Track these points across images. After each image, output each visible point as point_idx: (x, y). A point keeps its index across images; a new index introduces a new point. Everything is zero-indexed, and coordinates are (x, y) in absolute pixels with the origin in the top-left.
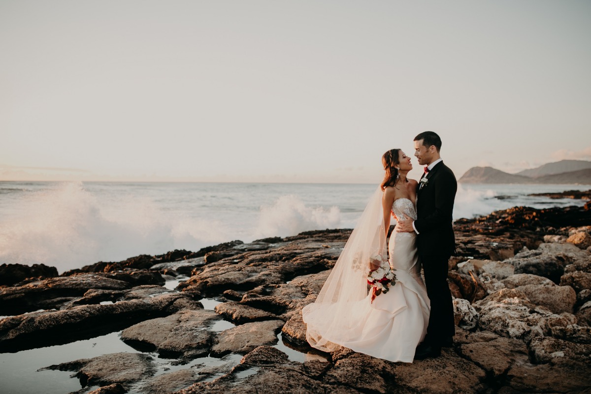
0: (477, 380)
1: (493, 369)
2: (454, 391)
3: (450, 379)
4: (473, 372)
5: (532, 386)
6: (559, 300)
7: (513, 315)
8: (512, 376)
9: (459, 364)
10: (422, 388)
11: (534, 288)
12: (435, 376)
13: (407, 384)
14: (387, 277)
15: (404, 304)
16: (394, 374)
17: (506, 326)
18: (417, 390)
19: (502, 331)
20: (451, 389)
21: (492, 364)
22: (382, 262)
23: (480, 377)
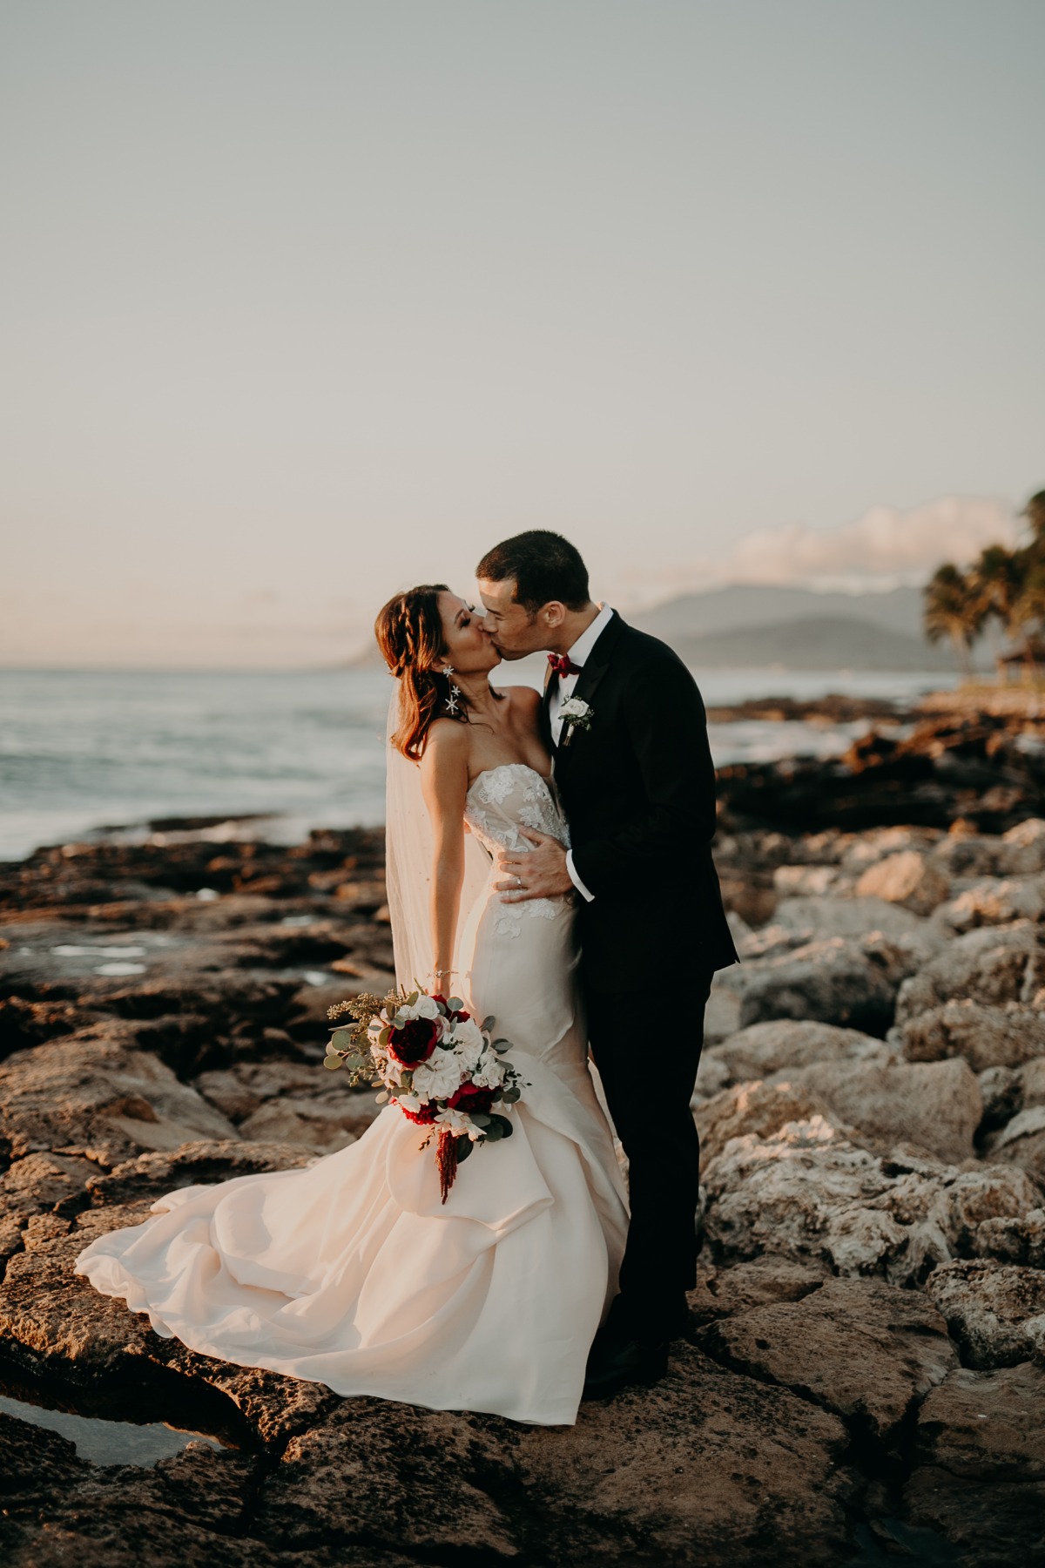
0: (825, 1458)
1: (864, 1407)
2: (760, 1511)
3: (735, 1463)
4: (802, 1425)
5: (1014, 1455)
6: (928, 1113)
7: (837, 1189)
8: (937, 1427)
9: (742, 1399)
10: (642, 1513)
11: (838, 1074)
12: (677, 1457)
13: (580, 1506)
14: (478, 1081)
15: (539, 1192)
16: (517, 1467)
17: (815, 1231)
18: (627, 1523)
19: (803, 1250)
20: (750, 1506)
21: (855, 1390)
22: (446, 1022)
23: (830, 1443)
